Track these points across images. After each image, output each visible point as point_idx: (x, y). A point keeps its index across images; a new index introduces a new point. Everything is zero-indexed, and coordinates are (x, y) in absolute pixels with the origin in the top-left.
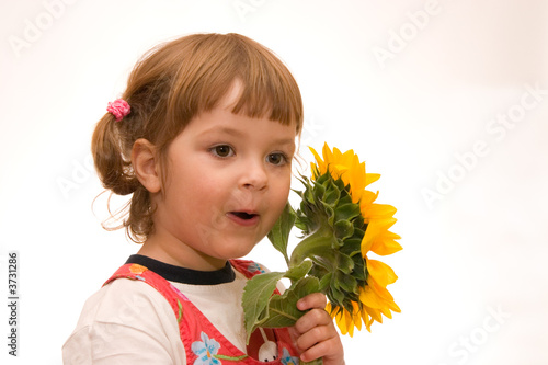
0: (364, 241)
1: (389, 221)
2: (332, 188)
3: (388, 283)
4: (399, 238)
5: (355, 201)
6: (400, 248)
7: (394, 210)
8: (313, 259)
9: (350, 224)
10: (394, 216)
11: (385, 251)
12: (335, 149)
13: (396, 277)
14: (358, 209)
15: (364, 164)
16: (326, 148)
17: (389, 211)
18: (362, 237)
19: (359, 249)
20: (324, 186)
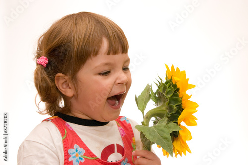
0: (180, 117)
1: (193, 111)
2: (171, 88)
3: (187, 140)
4: (197, 119)
5: (180, 96)
6: (196, 125)
7: (198, 106)
8: (156, 118)
9: (175, 107)
10: (197, 109)
11: (189, 124)
12: (177, 68)
13: (192, 138)
14: (181, 101)
15: (188, 80)
16: (172, 67)
17: (195, 105)
18: (180, 114)
19: (177, 120)
20: (167, 86)
